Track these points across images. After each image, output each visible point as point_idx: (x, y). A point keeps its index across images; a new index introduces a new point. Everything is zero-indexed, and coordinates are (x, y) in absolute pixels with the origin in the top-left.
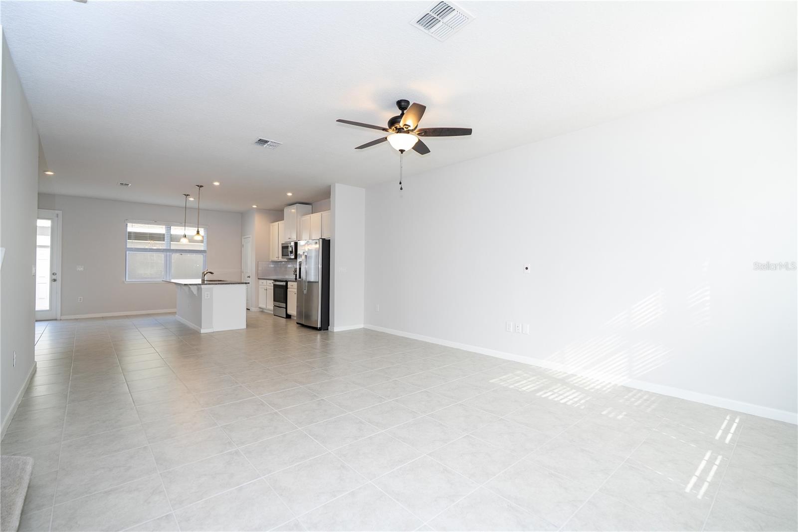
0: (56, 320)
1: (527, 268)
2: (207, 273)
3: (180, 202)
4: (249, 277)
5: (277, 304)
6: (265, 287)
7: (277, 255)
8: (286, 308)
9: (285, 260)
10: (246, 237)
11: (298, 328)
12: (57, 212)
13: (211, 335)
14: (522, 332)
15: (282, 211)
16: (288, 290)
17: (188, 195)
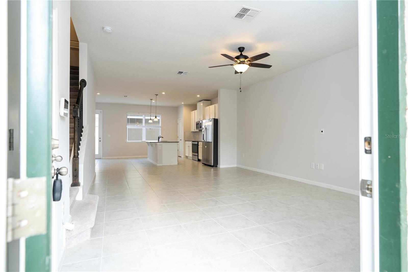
0: (101, 159)
1: (322, 131)
2: (160, 137)
3: (148, 103)
4: (181, 140)
5: (194, 154)
6: (188, 145)
7: (194, 129)
8: (198, 156)
9: (198, 131)
10: (179, 119)
11: (203, 166)
12: (101, 110)
13: (162, 167)
14: (320, 168)
15: (196, 105)
16: (199, 146)
17: (152, 99)
